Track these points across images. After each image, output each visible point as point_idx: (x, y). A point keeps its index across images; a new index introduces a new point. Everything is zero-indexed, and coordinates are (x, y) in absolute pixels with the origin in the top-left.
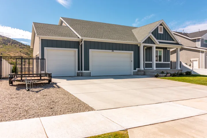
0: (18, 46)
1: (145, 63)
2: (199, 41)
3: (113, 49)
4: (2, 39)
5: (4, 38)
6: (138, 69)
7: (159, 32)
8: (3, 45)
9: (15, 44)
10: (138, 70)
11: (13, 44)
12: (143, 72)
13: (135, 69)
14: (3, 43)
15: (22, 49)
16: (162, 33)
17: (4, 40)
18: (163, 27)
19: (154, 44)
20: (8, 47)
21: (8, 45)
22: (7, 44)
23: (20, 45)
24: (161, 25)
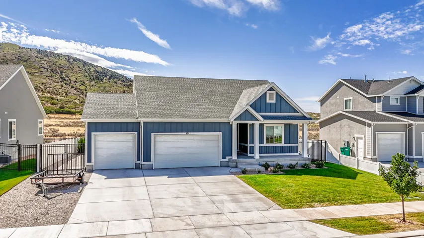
0: (120, 82)
1: (250, 147)
2: (380, 102)
3: (187, 131)
4: (94, 71)
5: (97, 69)
6: (230, 157)
7: (268, 101)
8: (96, 81)
9: (116, 80)
10: (229, 159)
11: (111, 79)
12: (235, 163)
13: (224, 157)
14: (95, 77)
15: (127, 88)
16: (274, 101)
17: (98, 72)
18: (277, 93)
19: (257, 120)
20: (104, 85)
21: (104, 80)
22: (102, 80)
23: (123, 81)
24: (271, 89)
